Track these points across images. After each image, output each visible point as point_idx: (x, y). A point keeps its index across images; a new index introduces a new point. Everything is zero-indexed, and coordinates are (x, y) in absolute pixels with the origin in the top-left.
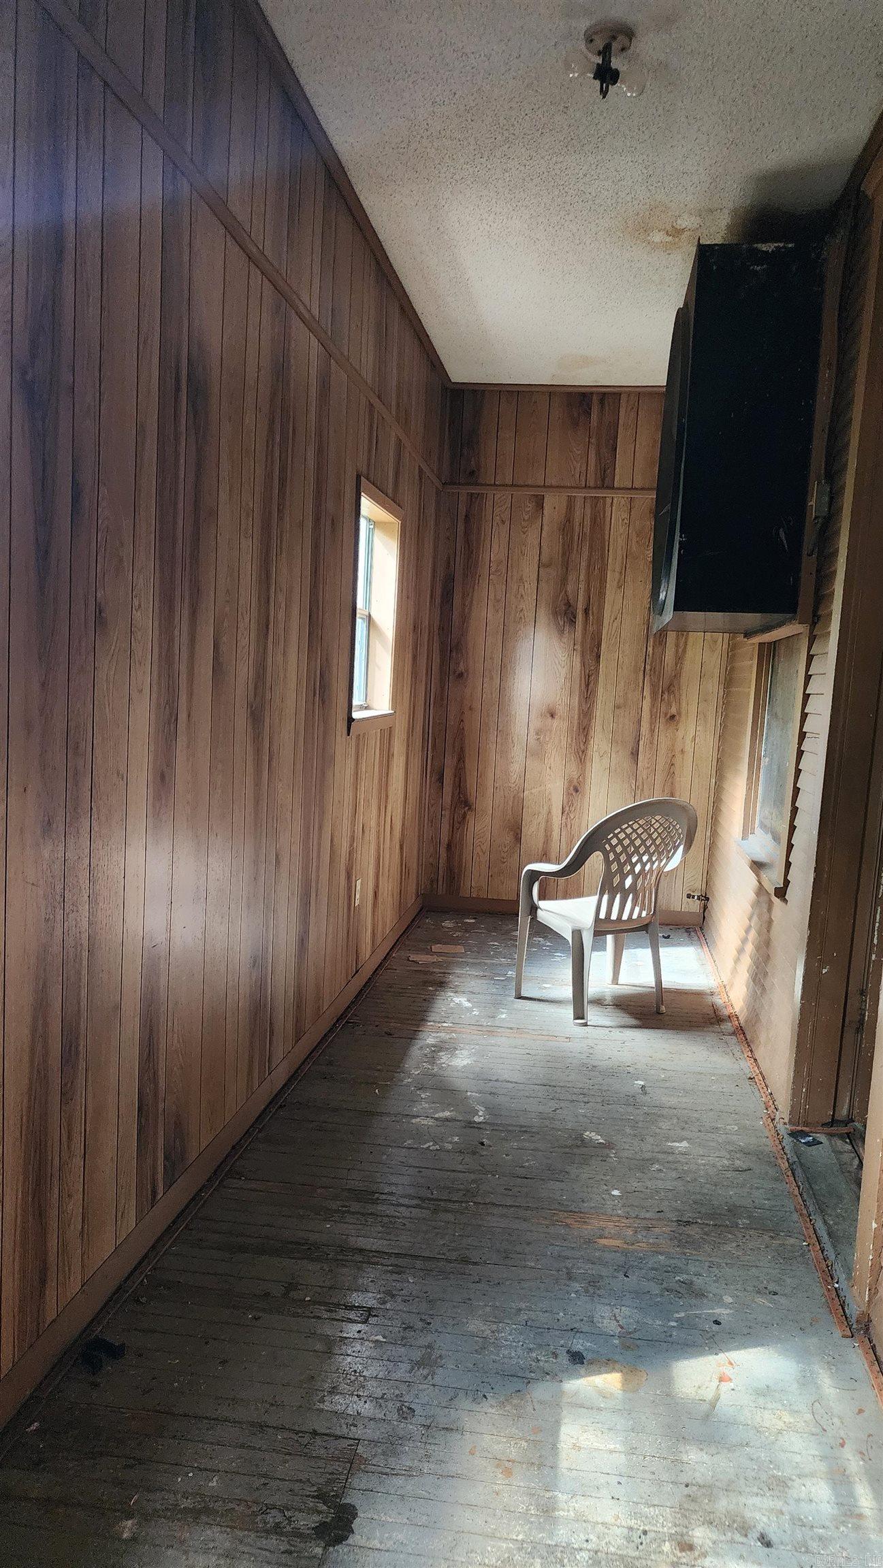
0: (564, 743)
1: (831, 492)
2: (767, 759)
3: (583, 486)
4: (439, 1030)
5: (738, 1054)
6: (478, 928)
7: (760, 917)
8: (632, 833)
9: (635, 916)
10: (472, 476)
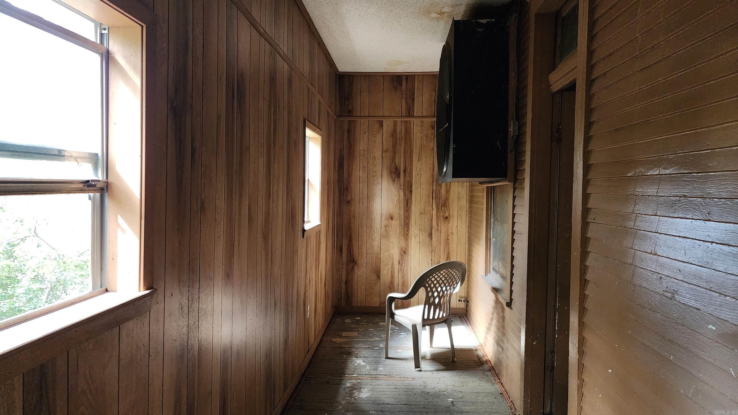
0: (398, 232)
1: (519, 125)
2: (494, 239)
3: (400, 116)
4: (351, 379)
5: (493, 381)
6: (363, 322)
7: (498, 314)
8: (438, 278)
9: (440, 317)
10: (350, 113)
